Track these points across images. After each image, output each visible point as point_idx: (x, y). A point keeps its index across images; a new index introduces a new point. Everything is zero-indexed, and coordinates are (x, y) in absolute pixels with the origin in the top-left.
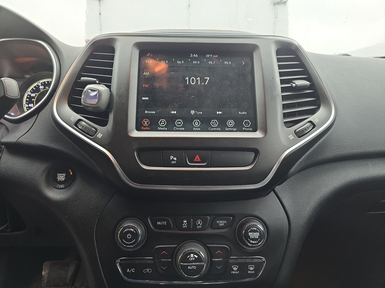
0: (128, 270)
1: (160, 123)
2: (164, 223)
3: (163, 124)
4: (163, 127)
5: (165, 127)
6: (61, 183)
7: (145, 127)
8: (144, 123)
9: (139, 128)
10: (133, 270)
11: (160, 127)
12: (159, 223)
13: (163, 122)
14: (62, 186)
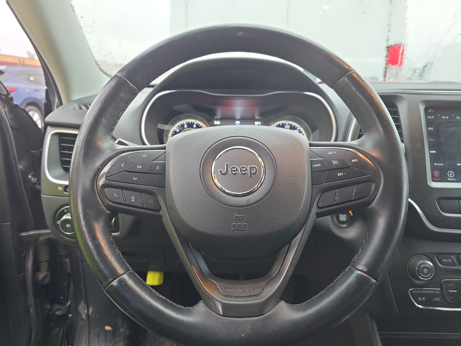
0: (420, 299)
1: (449, 174)
2: (449, 260)
3: (452, 175)
4: (452, 178)
5: (454, 177)
6: (343, 222)
7: (437, 178)
8: (435, 174)
9: (434, 179)
10: (424, 298)
11: (449, 178)
12: (444, 260)
13: (451, 174)
14: (345, 226)
